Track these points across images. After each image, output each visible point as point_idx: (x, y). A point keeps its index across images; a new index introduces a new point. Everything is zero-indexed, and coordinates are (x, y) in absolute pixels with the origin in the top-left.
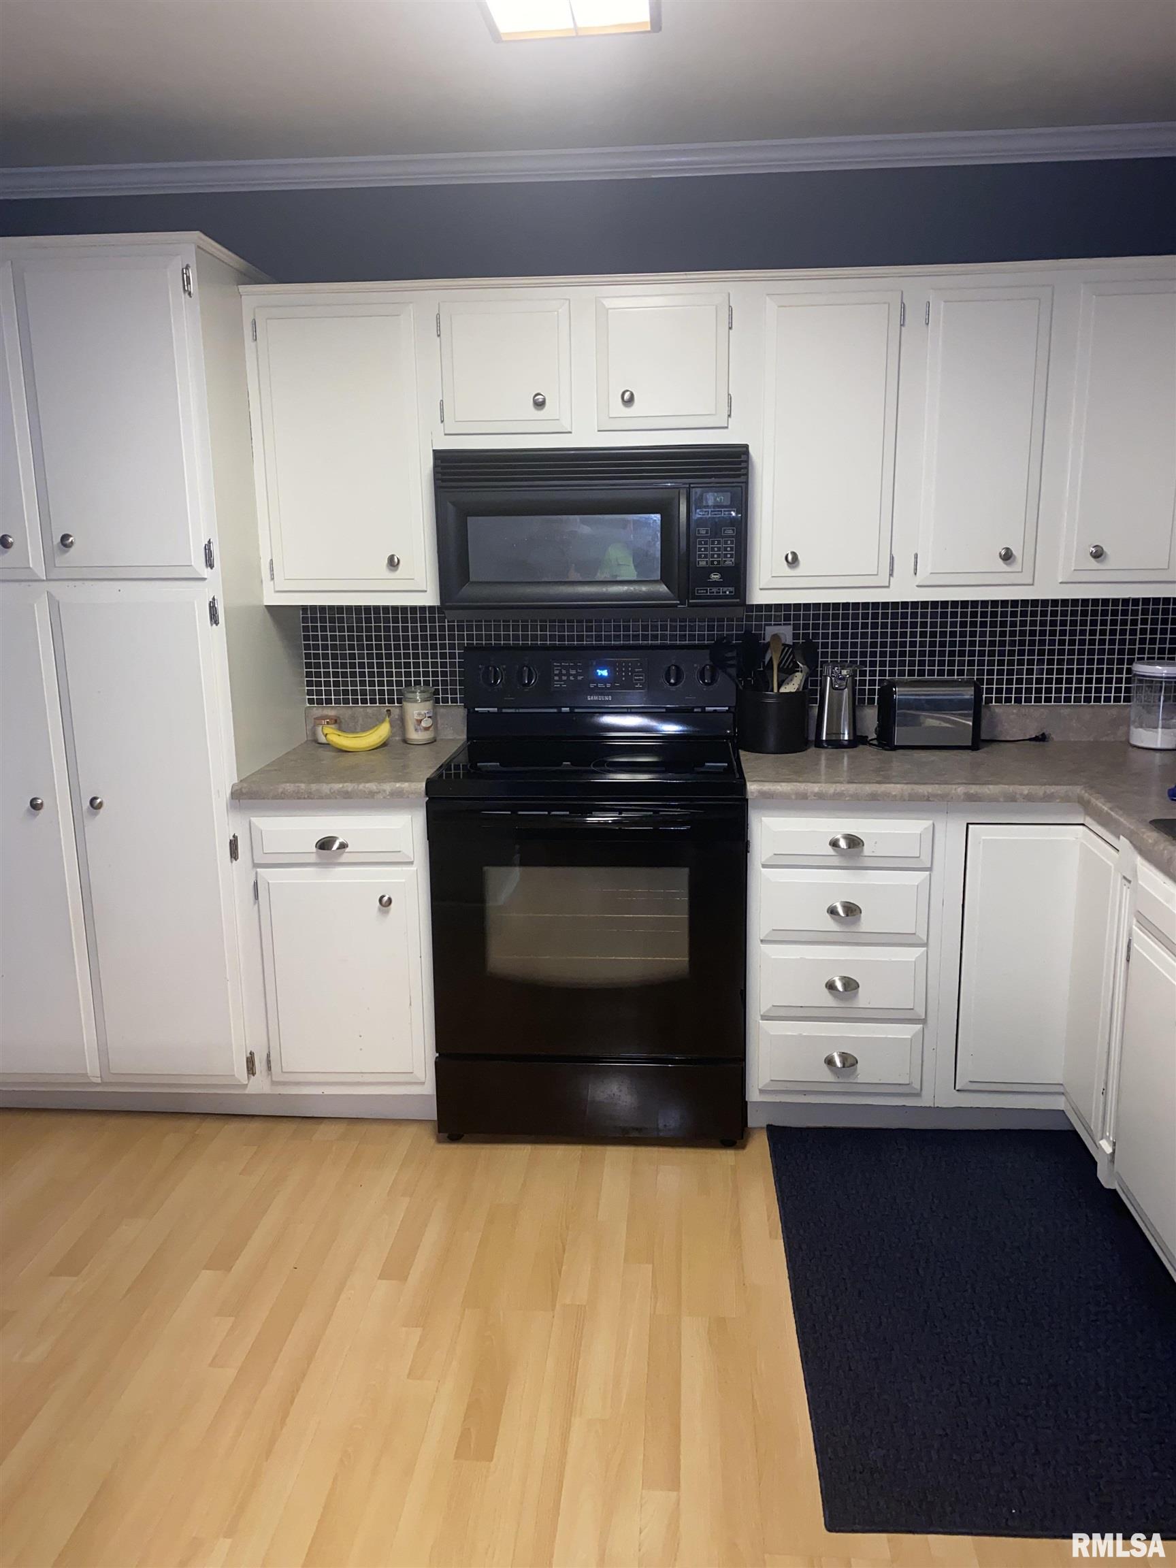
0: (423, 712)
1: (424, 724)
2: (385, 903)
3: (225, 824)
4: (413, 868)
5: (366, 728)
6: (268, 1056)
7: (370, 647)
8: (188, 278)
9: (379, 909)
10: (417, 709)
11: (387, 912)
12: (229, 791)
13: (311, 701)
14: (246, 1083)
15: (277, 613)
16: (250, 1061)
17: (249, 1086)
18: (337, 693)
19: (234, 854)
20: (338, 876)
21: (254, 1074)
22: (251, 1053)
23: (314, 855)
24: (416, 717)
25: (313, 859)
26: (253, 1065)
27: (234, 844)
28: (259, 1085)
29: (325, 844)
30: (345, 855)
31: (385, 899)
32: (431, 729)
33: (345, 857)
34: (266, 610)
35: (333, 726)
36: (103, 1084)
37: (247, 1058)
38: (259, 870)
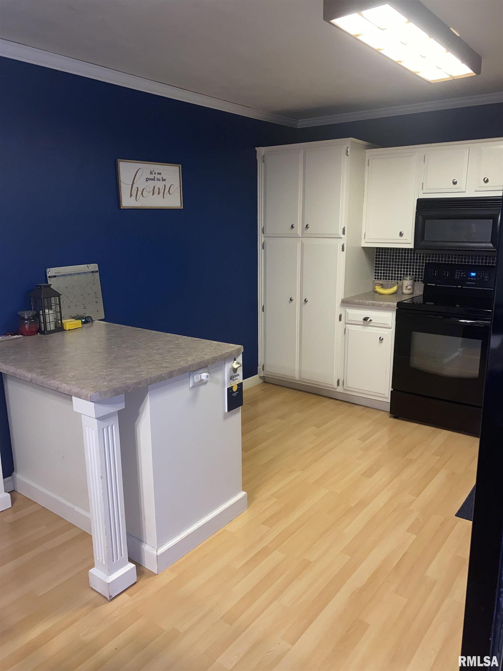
0: (408, 284)
1: (408, 288)
2: (381, 340)
3: (338, 310)
4: (391, 330)
5: (391, 288)
6: (343, 381)
7: (396, 262)
8: (348, 151)
9: (379, 341)
10: (407, 283)
11: (382, 342)
12: (341, 301)
13: (375, 278)
14: (336, 388)
15: (366, 250)
16: (338, 382)
17: (337, 389)
18: (384, 276)
19: (340, 320)
20: (369, 329)
21: (339, 386)
22: (339, 379)
23: (362, 322)
24: (406, 285)
25: (362, 323)
26: (339, 383)
27: (340, 317)
28: (340, 389)
29: (365, 319)
30: (371, 323)
31: (381, 338)
32: (411, 290)
33: (371, 324)
34: (362, 248)
35: (380, 286)
36: (299, 381)
37: (338, 380)
38: (347, 325)
